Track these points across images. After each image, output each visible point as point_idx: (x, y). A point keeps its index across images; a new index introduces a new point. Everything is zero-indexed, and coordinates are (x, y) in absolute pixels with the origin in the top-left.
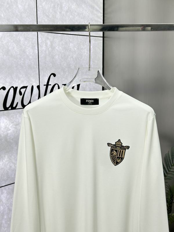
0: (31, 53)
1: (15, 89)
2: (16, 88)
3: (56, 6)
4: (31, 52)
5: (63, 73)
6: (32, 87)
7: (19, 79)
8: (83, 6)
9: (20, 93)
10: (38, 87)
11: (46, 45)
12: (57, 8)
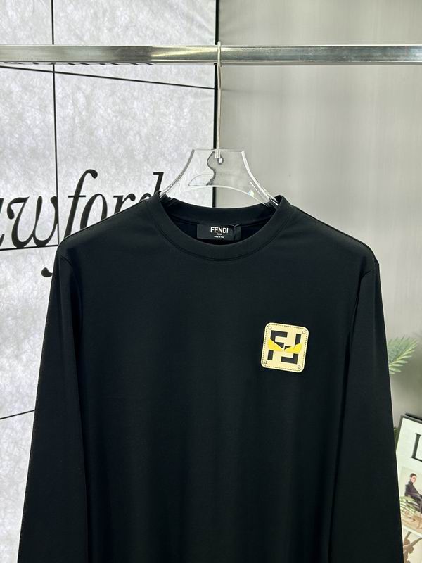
0: (38, 122)
3: (100, 15)
4: (38, 119)
5: (117, 169)
6: (40, 201)
7: (7, 181)
8: (167, 15)
9: (11, 214)
10: (55, 201)
11: (75, 104)
12: (102, 20)
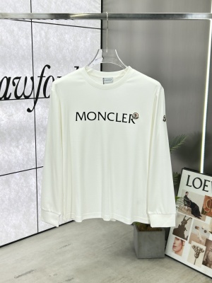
1: (8, 80)
2: (10, 78)
4: (25, 43)
5: (58, 65)
6: (26, 78)
7: (12, 69)
9: (14, 84)
10: (32, 78)
11: (40, 36)
